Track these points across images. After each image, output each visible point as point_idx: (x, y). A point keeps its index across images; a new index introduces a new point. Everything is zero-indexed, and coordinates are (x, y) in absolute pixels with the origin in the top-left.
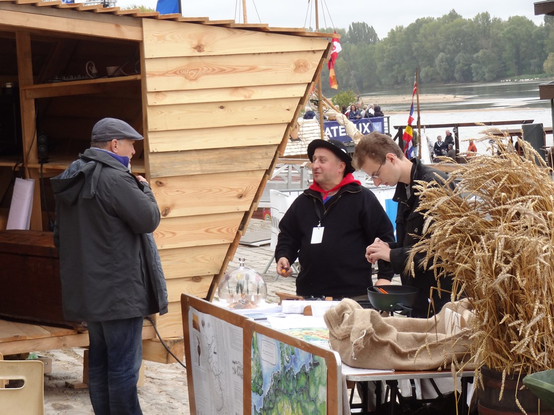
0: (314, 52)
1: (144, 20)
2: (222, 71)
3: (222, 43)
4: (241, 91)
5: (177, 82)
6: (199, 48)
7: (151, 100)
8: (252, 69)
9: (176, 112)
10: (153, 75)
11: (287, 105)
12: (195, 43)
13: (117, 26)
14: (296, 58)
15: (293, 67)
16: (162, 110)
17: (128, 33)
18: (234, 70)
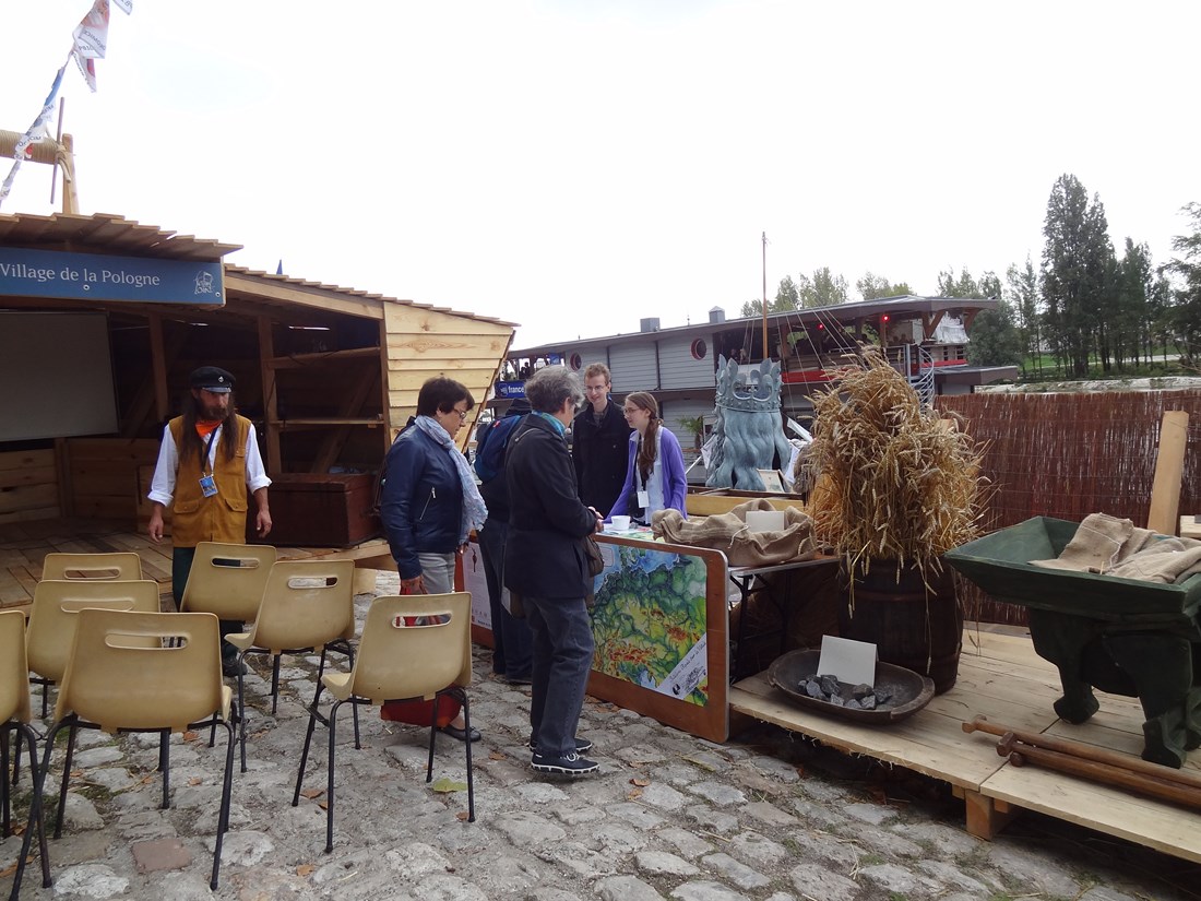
0: (504, 336)
1: (385, 303)
2: (442, 346)
3: (442, 325)
4: (456, 362)
5: (409, 353)
6: (426, 328)
7: (391, 366)
8: (463, 346)
9: (409, 376)
10: (392, 347)
11: (486, 374)
12: (423, 324)
13: (365, 306)
14: (492, 339)
15: (490, 346)
16: (399, 374)
17: (373, 313)
18: (450, 346)
